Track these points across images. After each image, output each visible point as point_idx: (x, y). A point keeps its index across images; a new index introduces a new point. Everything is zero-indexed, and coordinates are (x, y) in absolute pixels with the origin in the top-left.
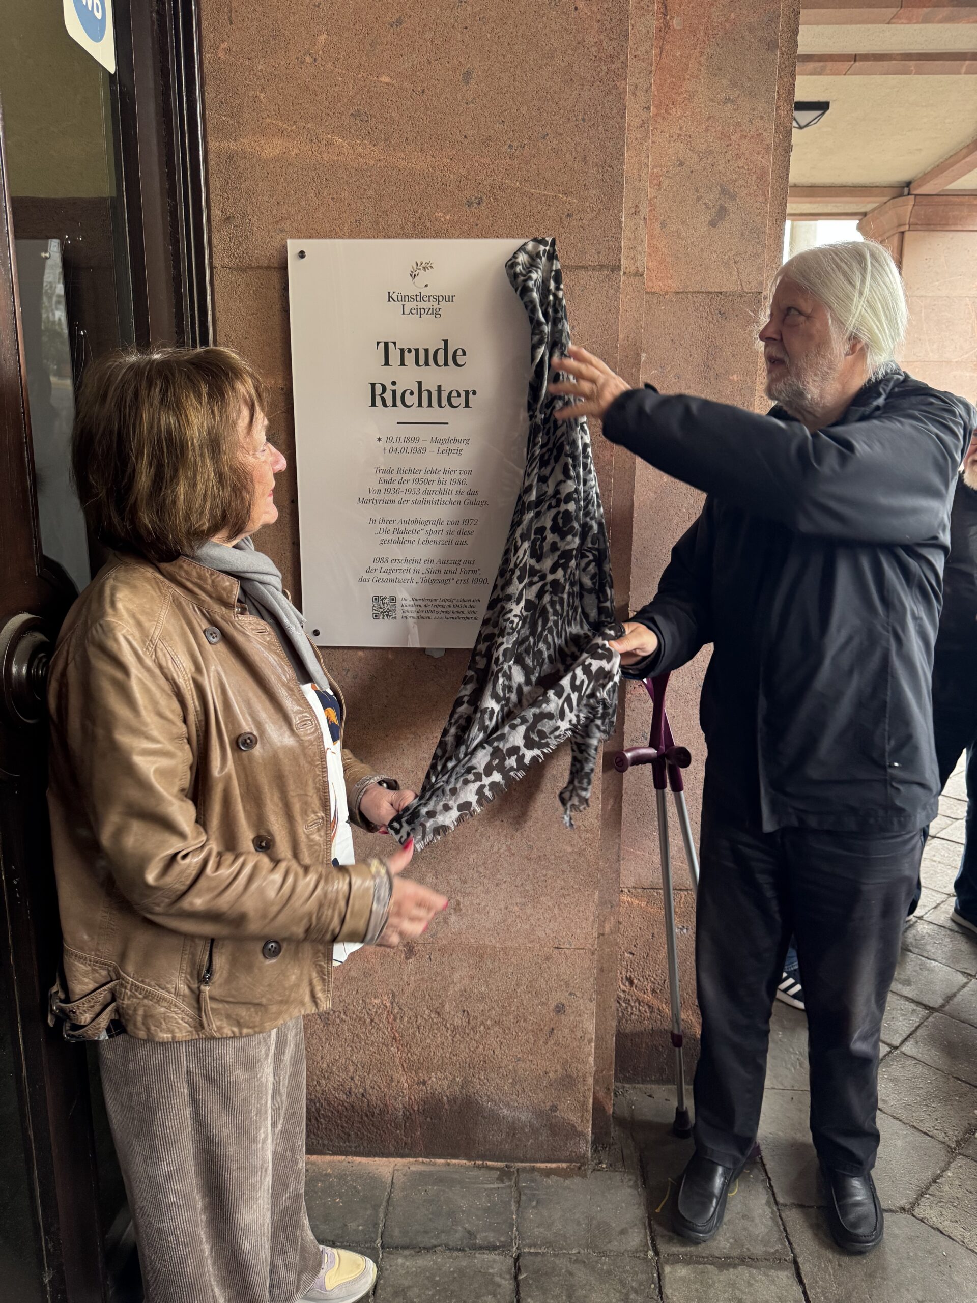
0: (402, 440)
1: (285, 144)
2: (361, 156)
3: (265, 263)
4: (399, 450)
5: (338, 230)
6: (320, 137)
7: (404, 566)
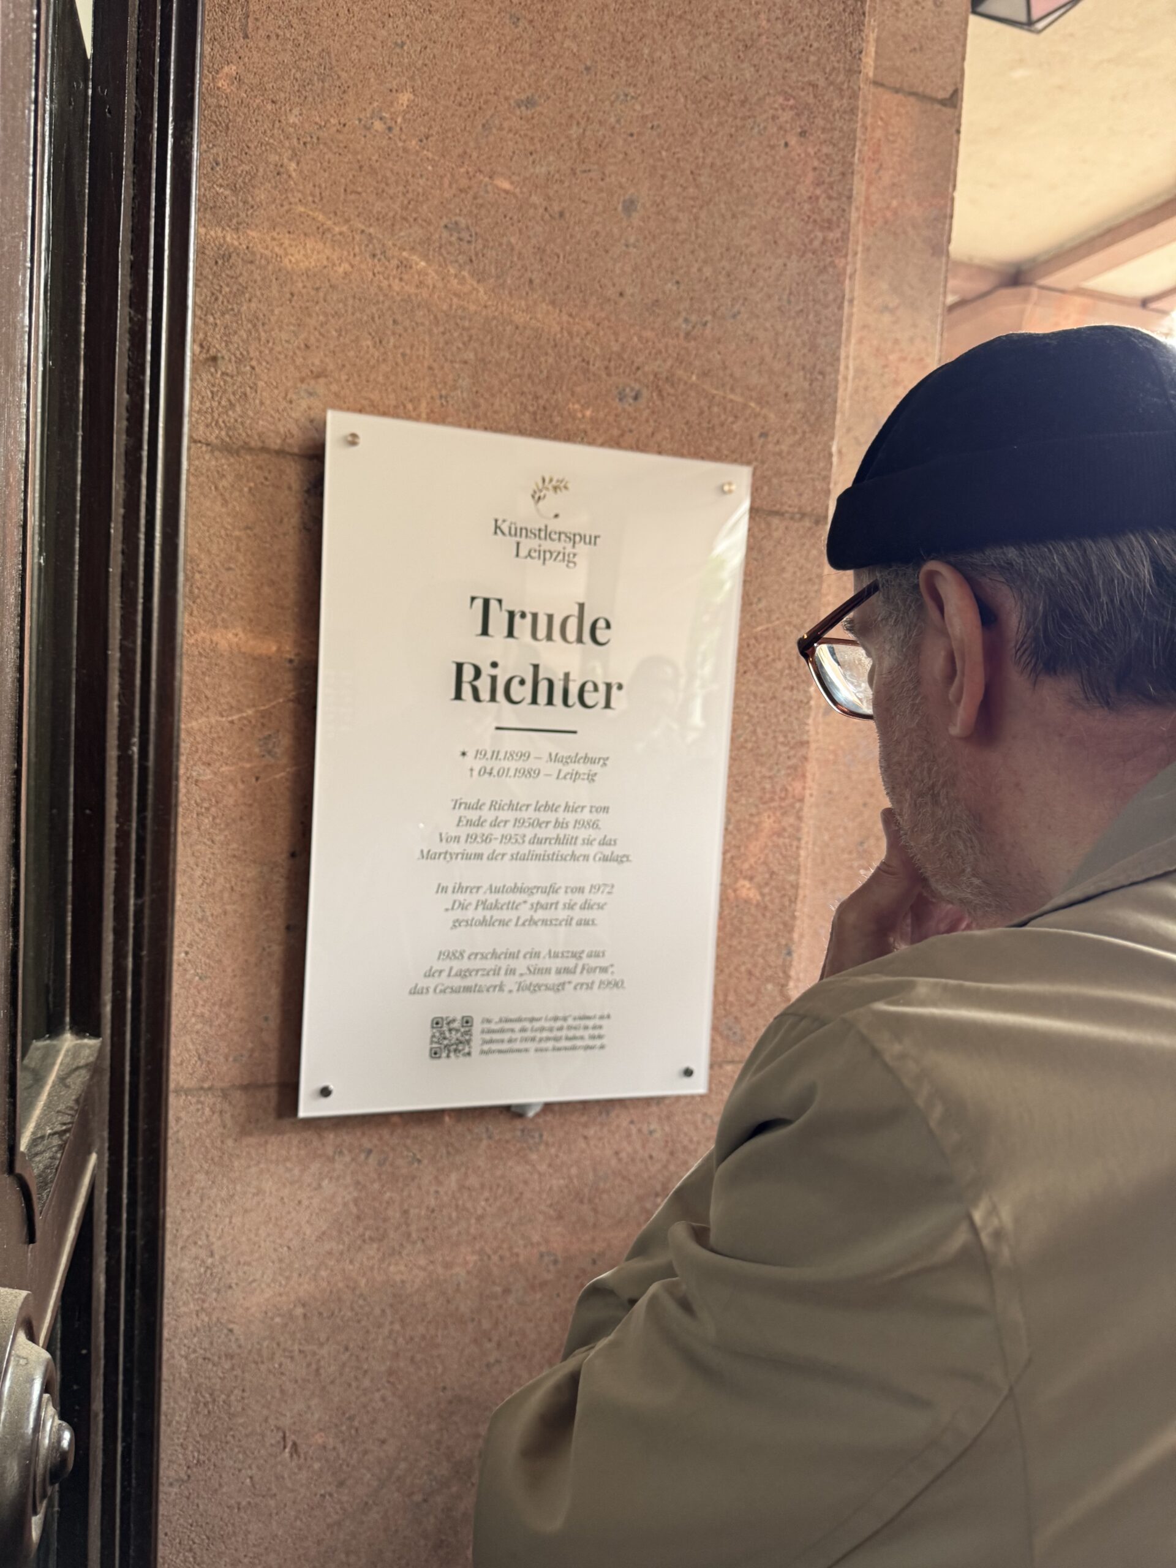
0: (501, 756)
1: (328, 252)
2: (455, 294)
3: (275, 443)
4: (495, 772)
5: (410, 406)
6: (389, 254)
7: (490, 964)
